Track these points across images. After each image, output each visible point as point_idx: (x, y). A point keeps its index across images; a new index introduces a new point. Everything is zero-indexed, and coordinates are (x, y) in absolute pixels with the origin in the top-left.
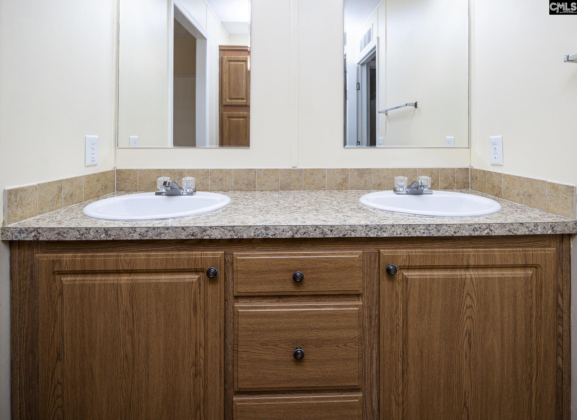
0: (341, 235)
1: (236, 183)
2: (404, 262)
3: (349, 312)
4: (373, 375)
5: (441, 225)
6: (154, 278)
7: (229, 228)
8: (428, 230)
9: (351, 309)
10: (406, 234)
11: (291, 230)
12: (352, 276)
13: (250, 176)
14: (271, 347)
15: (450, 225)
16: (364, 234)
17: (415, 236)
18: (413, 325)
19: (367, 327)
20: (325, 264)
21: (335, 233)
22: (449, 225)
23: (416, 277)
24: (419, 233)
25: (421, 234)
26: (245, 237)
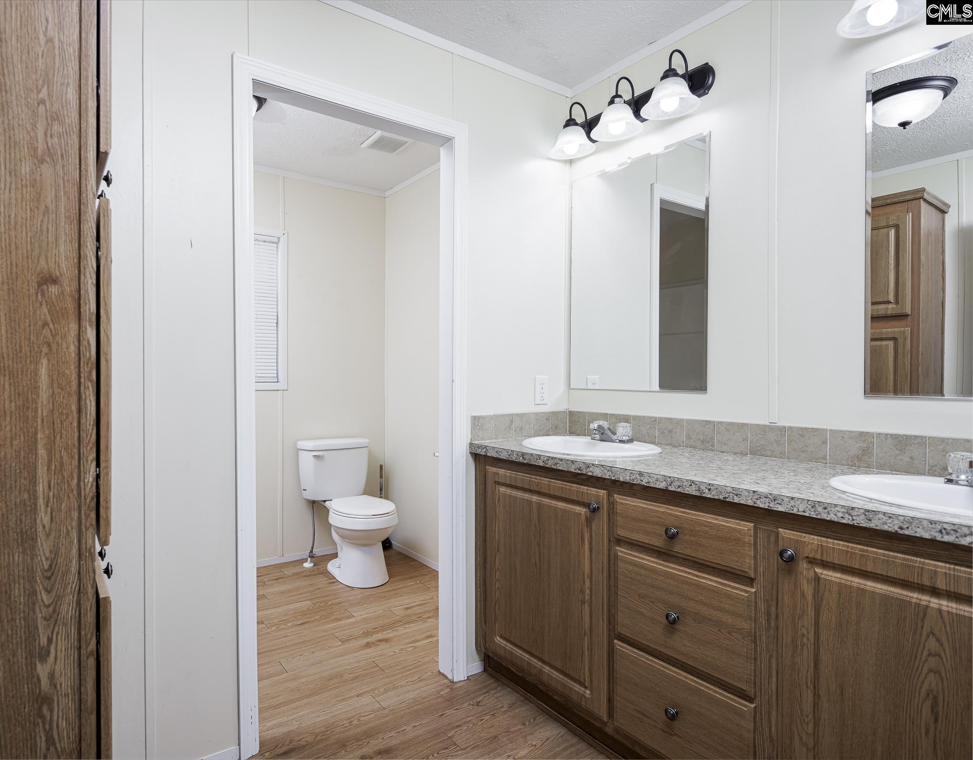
0: (721, 497)
1: (689, 437)
2: (813, 552)
3: (734, 594)
4: (772, 691)
5: (874, 511)
6: (554, 503)
7: (608, 468)
8: (850, 514)
9: (738, 592)
10: (813, 513)
11: (665, 481)
12: (739, 552)
13: (707, 430)
14: (647, 602)
15: (892, 516)
16: (750, 501)
17: (828, 519)
18: (828, 644)
19: (764, 626)
20: (705, 528)
21: (713, 493)
22: (890, 515)
23: (833, 579)
24: (835, 516)
25: (838, 518)
26: (622, 479)
